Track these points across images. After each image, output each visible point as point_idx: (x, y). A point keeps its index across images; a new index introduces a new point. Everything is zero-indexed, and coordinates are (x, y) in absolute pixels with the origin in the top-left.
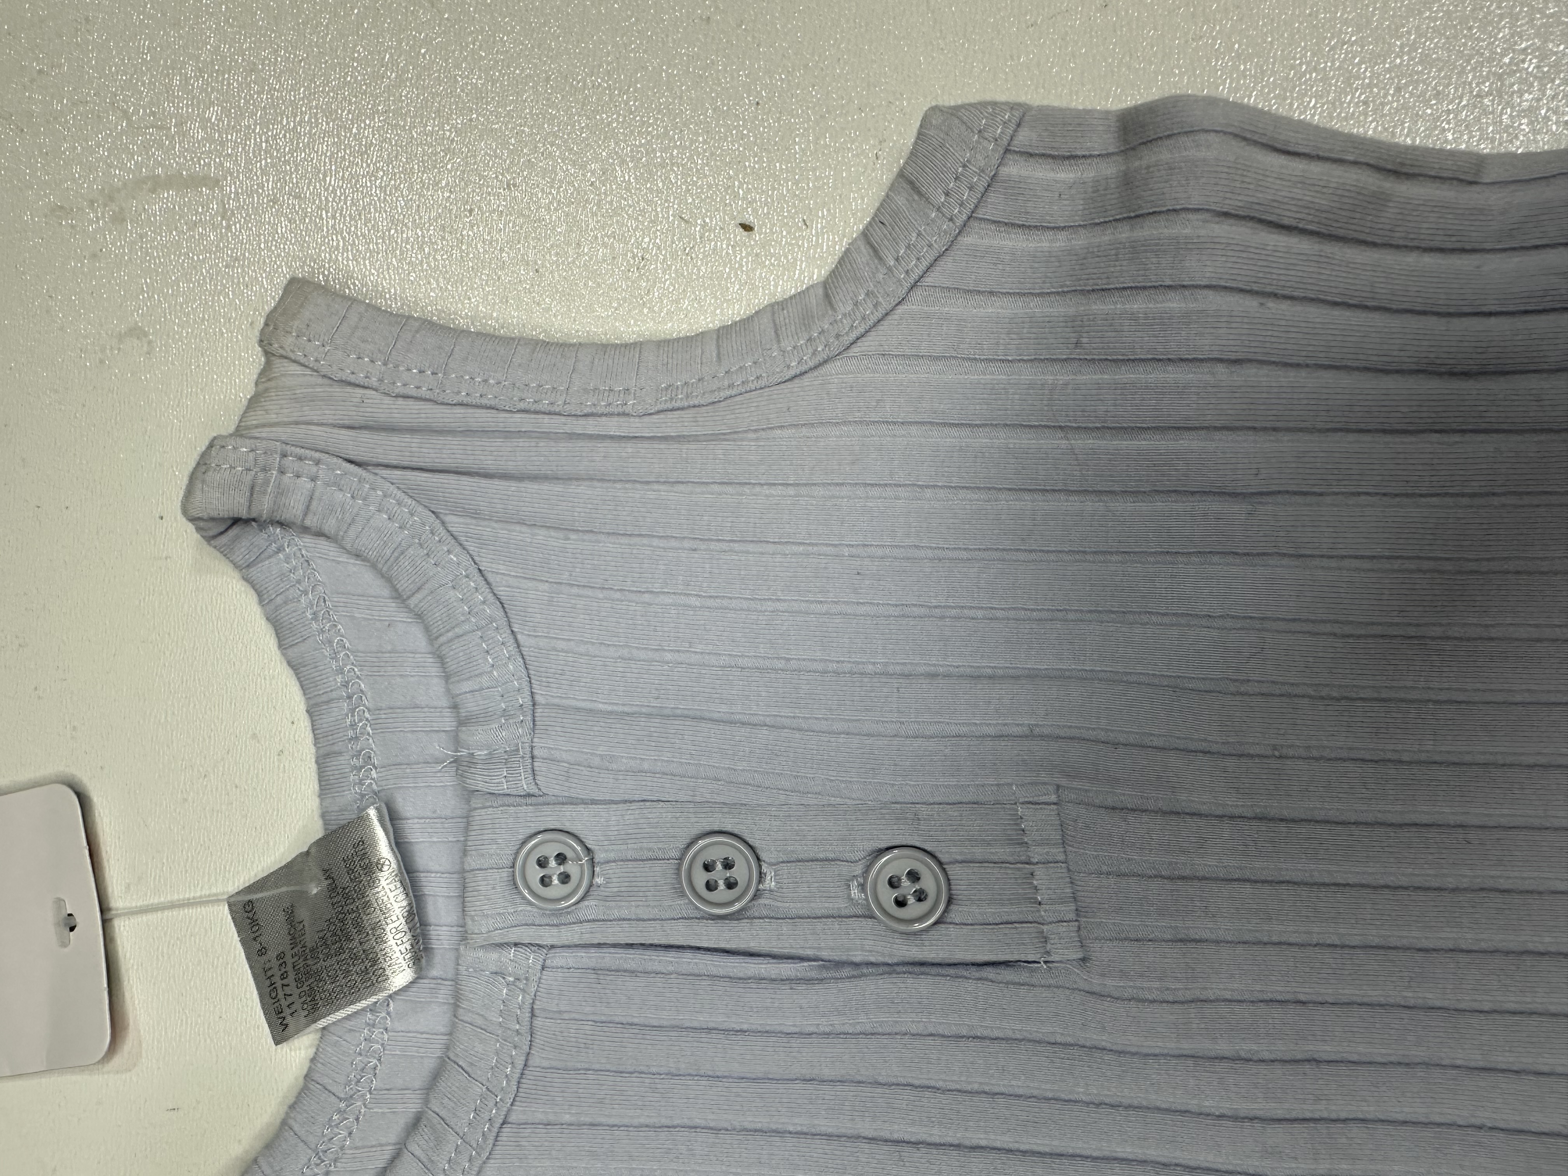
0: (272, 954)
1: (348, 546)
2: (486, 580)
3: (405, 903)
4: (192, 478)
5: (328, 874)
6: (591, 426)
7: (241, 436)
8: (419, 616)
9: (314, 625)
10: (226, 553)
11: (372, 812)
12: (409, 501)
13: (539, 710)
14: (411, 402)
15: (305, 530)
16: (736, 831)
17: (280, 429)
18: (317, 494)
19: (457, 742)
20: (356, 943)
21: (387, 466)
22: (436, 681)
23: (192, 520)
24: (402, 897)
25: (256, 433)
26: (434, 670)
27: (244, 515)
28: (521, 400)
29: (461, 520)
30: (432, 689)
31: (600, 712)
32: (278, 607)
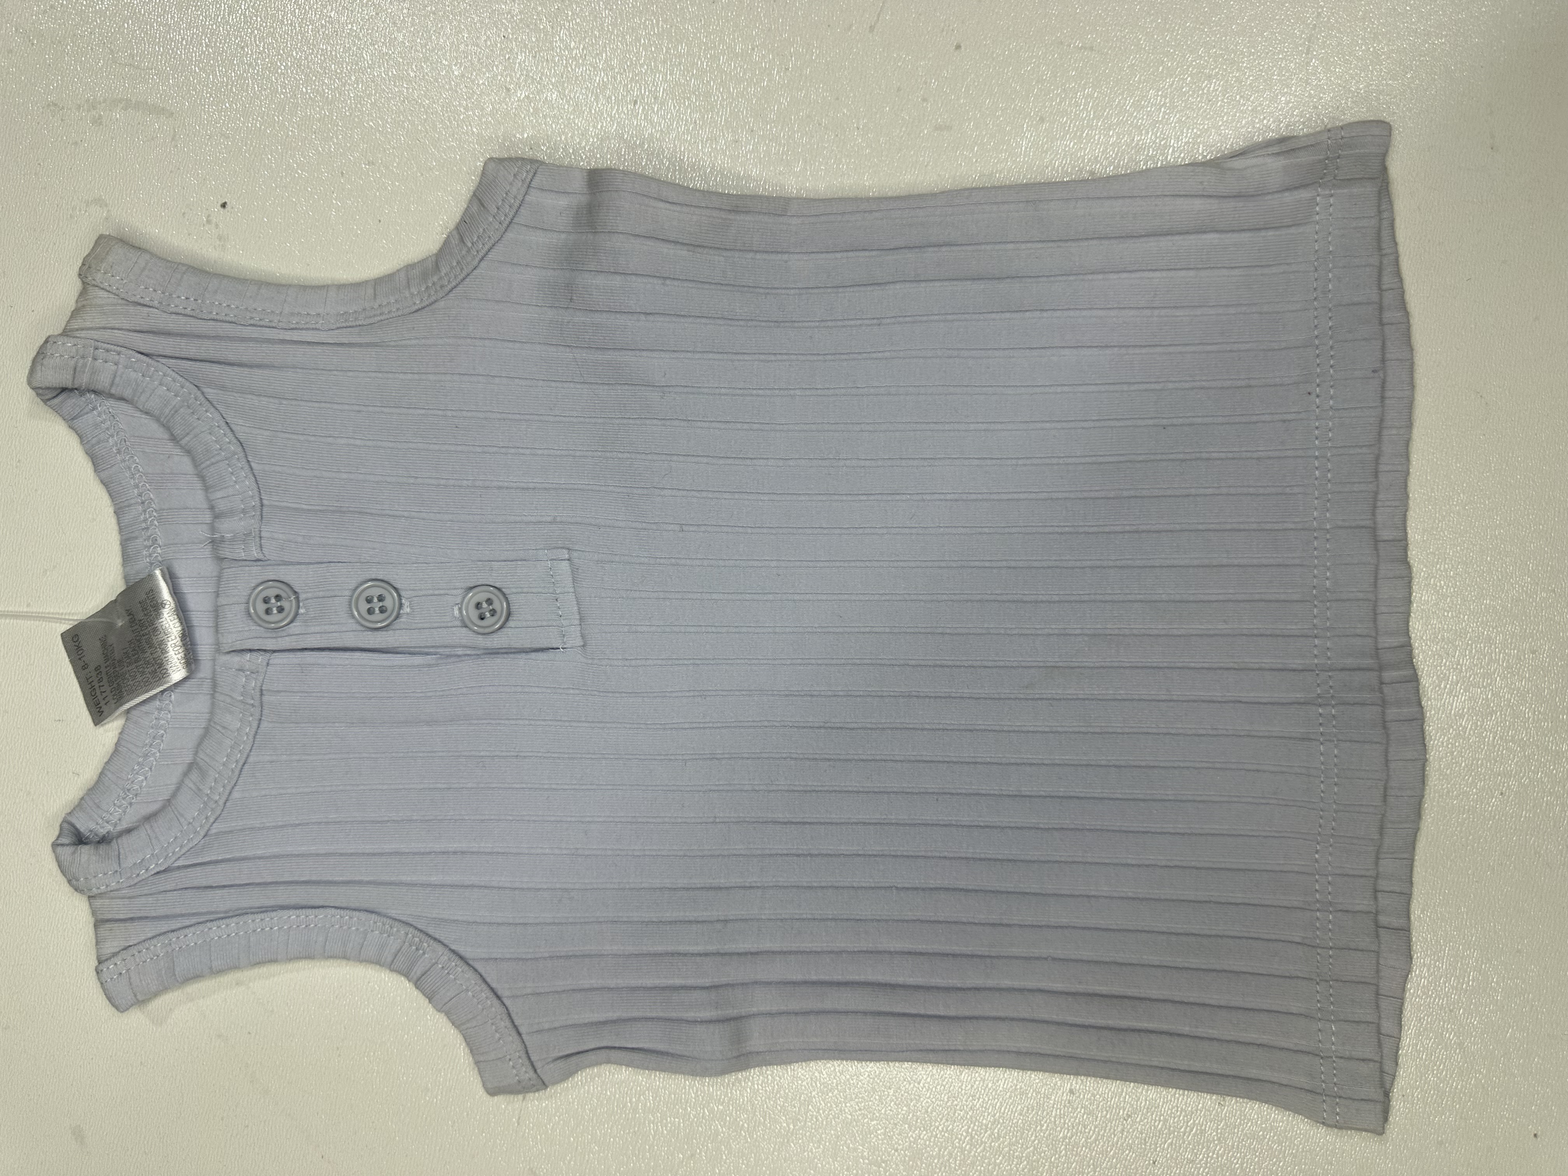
0: (92, 667)
1: (141, 407)
2: (231, 429)
3: (180, 629)
4: (34, 361)
5: (130, 613)
6: (295, 336)
7: (67, 336)
8: (188, 452)
9: (119, 457)
10: (57, 410)
11: (158, 572)
12: (181, 379)
13: (265, 509)
14: (180, 317)
15: (111, 396)
16: (386, 579)
17: (93, 332)
18: (119, 373)
19: (213, 529)
20: (148, 654)
21: (165, 357)
22: (200, 492)
23: (34, 389)
24: (178, 624)
25: (77, 334)
26: (199, 485)
27: (70, 386)
28: (251, 318)
29: (215, 391)
30: (198, 498)
31: (303, 510)
32: (93, 446)
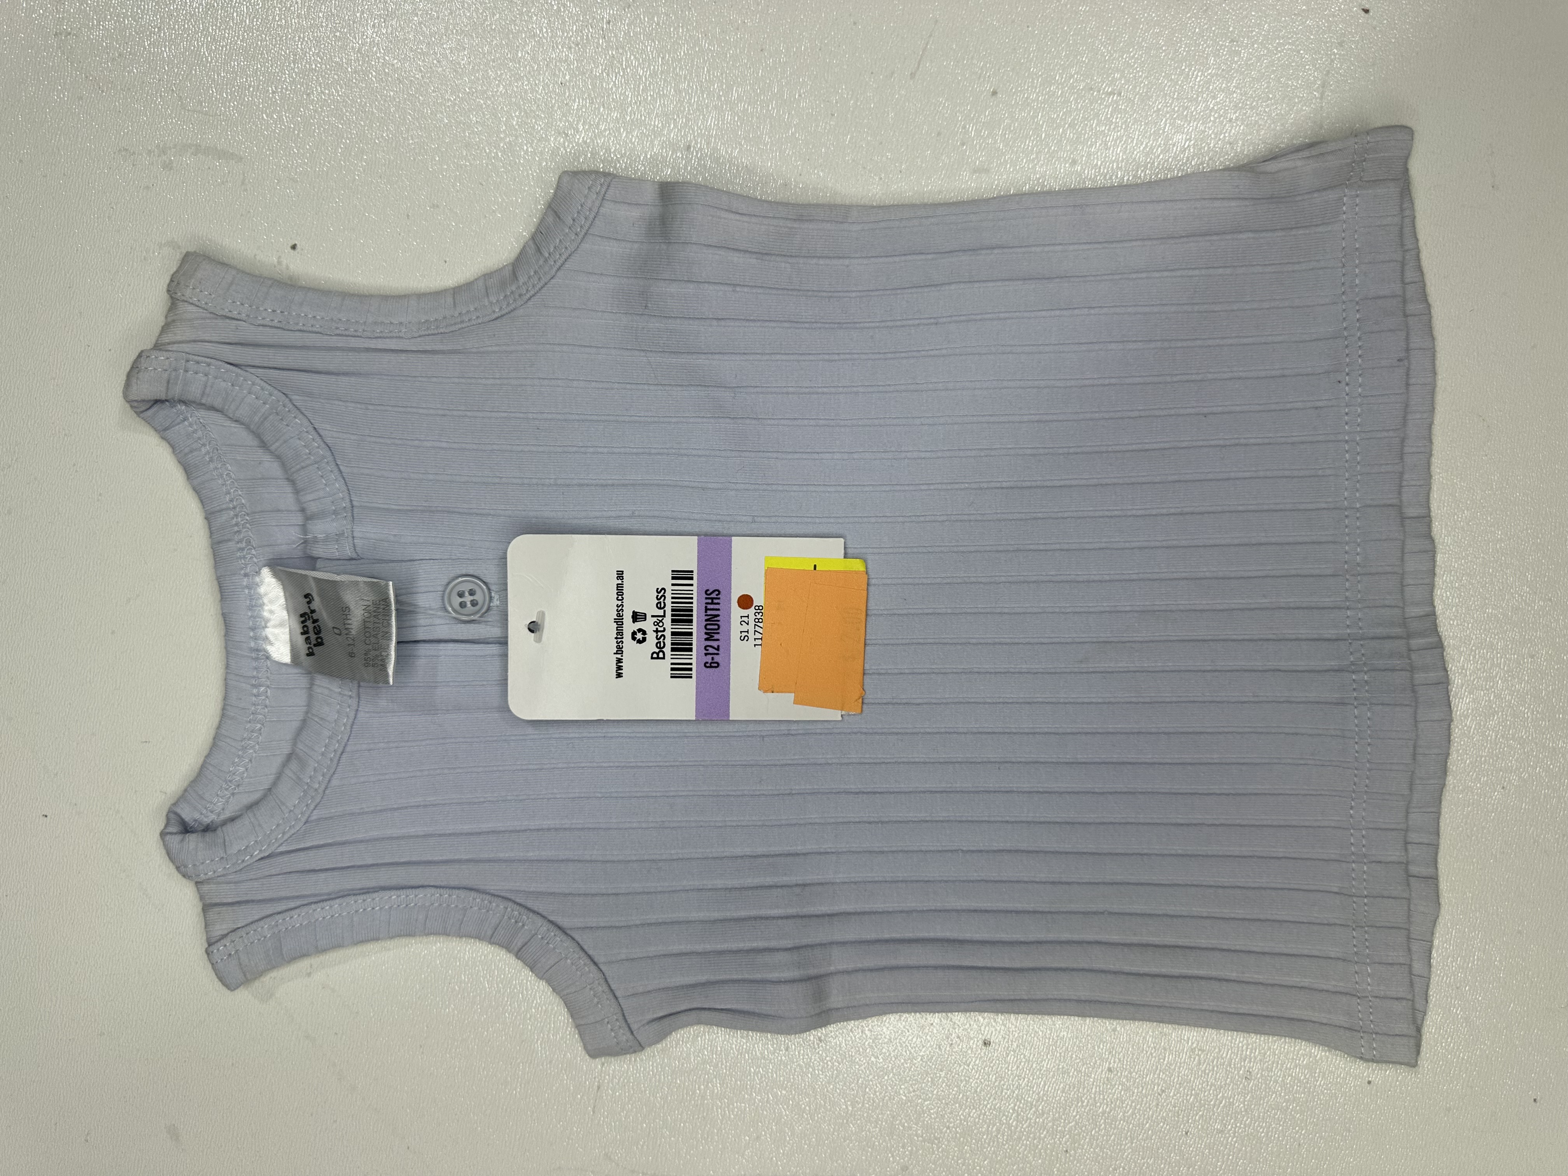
1: (230, 415)
2: (319, 434)
4: (129, 375)
6: (380, 344)
7: (160, 350)
8: (278, 457)
9: (211, 465)
10: (149, 422)
12: (269, 387)
13: (355, 510)
14: (268, 329)
15: (202, 406)
16: (476, 574)
17: (184, 345)
18: (209, 384)
19: (304, 529)
21: (255, 367)
22: (291, 495)
23: (128, 401)
25: (170, 348)
26: (289, 489)
27: (162, 398)
28: (337, 328)
29: (304, 398)
30: (288, 500)
31: (393, 510)
32: (186, 454)
